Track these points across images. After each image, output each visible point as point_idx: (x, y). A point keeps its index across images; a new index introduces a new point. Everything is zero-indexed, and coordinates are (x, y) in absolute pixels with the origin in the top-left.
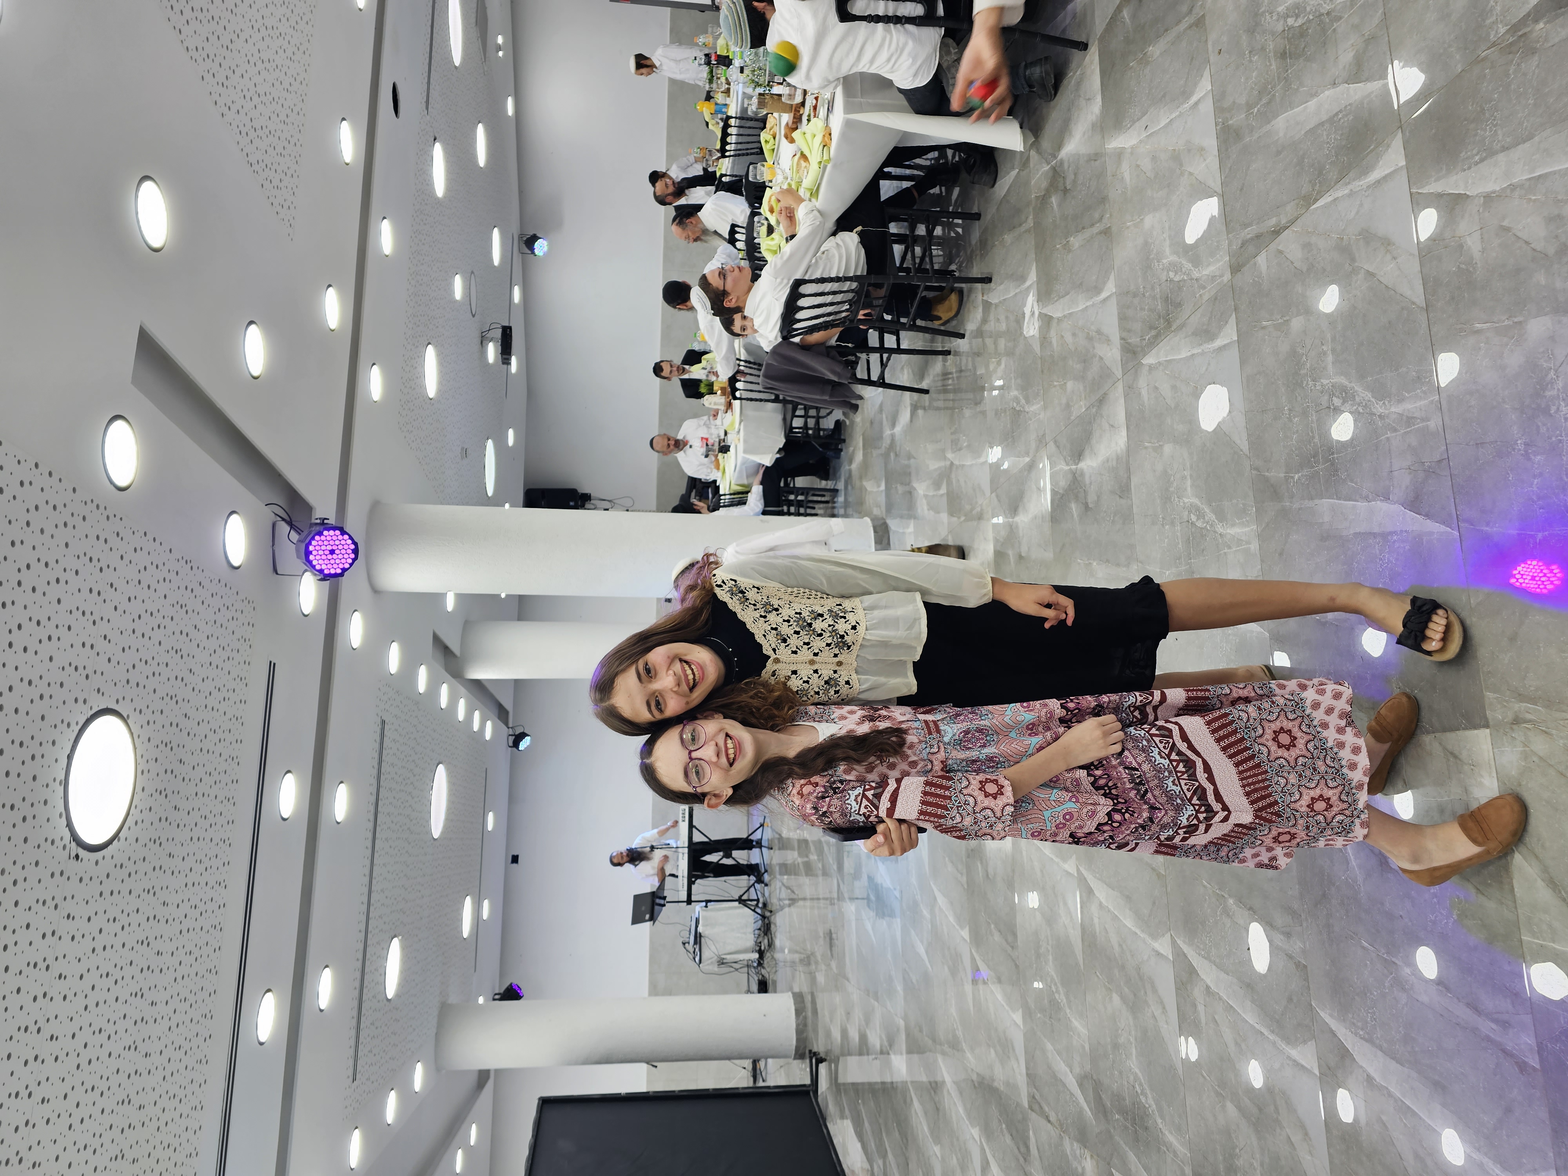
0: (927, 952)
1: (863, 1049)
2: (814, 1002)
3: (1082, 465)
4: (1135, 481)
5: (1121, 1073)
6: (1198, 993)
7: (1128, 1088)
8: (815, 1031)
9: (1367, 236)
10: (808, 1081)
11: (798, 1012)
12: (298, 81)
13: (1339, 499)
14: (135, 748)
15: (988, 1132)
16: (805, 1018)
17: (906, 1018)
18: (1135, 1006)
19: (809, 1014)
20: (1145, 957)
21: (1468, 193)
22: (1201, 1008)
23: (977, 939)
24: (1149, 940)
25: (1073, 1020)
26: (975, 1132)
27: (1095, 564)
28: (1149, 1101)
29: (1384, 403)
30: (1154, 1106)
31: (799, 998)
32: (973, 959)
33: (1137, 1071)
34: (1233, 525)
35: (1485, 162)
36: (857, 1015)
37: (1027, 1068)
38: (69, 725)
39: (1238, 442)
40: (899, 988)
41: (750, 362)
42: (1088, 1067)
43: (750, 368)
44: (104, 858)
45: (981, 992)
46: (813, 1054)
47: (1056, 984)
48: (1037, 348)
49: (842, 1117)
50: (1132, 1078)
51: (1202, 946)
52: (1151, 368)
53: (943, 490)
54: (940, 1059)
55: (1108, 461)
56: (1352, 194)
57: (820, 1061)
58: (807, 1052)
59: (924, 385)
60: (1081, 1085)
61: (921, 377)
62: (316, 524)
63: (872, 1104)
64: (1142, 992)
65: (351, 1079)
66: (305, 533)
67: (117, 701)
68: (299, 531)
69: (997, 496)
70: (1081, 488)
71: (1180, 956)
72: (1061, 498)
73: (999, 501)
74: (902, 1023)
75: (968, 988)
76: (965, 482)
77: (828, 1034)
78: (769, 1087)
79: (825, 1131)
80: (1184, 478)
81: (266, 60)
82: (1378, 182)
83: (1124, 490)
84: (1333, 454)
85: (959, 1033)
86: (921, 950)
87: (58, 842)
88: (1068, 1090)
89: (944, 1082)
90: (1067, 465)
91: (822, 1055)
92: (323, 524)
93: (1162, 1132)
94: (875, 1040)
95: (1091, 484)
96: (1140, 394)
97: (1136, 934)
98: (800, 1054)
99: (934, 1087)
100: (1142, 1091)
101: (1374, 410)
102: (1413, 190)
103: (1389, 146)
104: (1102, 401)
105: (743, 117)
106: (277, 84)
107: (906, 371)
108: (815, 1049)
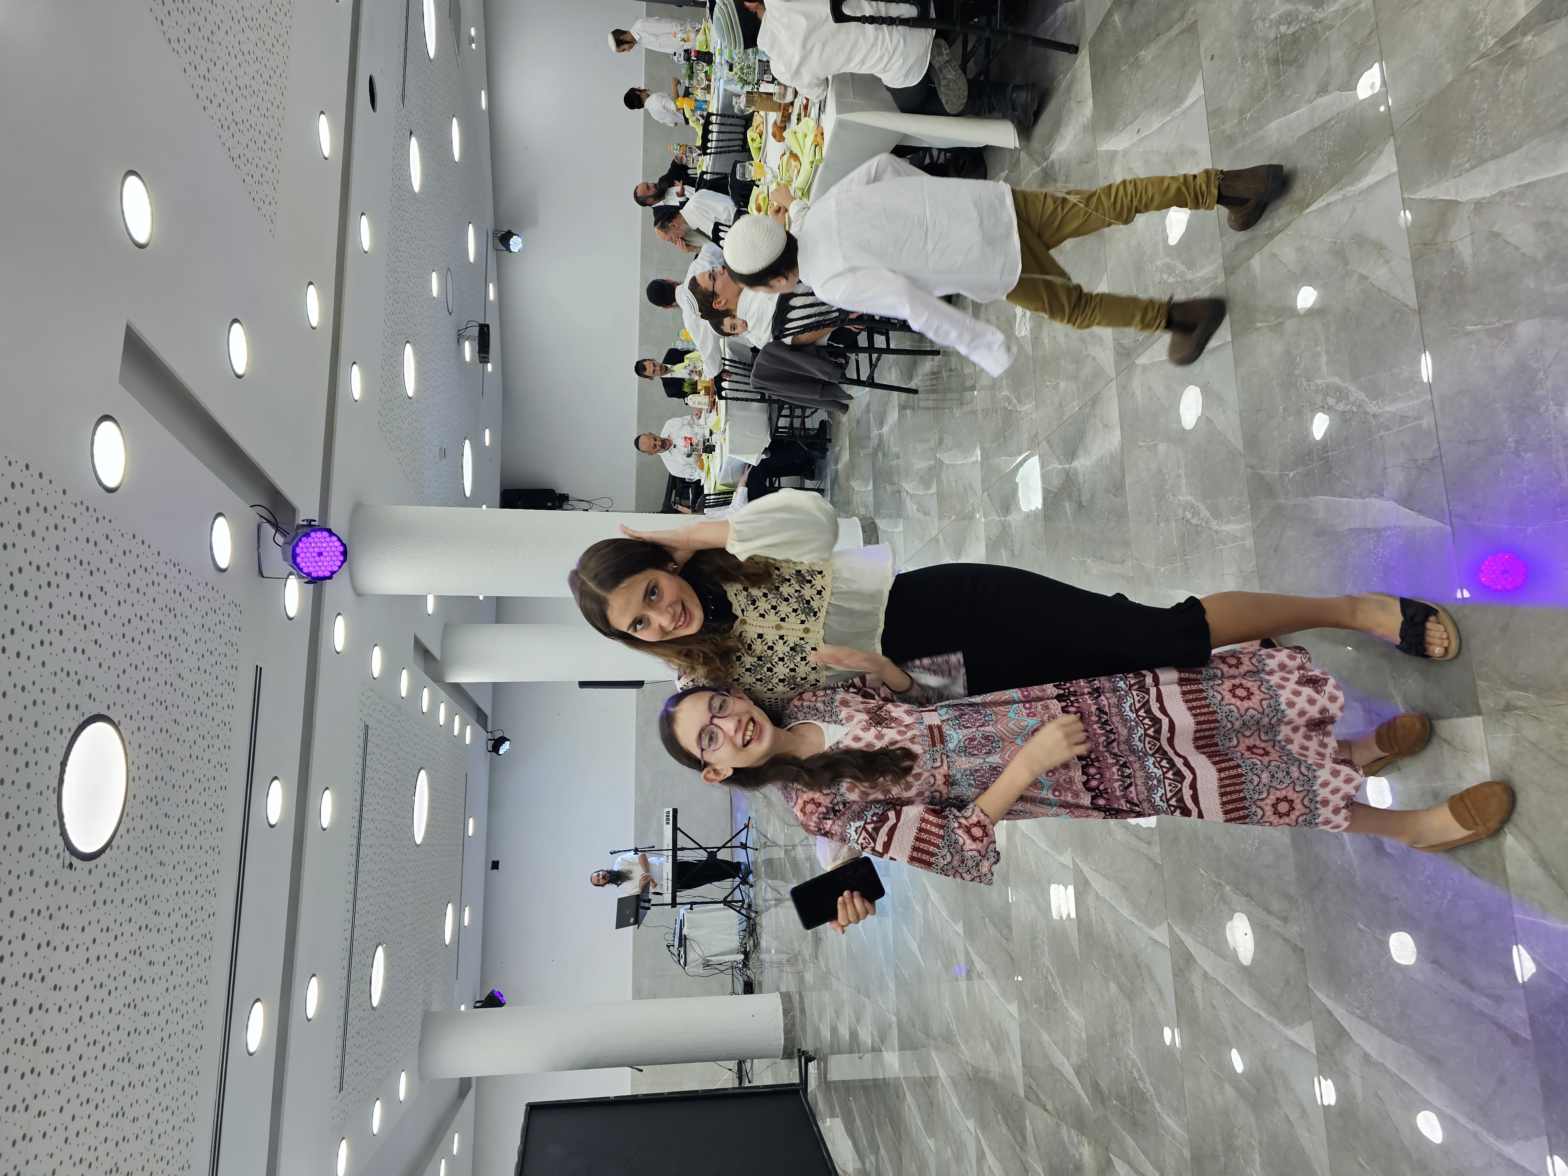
0: (919, 948)
1: (854, 1046)
2: (802, 1001)
3: (1075, 464)
4: (1129, 480)
5: (1118, 1059)
6: (1195, 980)
7: (1126, 1074)
8: (804, 1030)
9: (1360, 240)
10: (797, 1080)
11: (786, 1012)
12: (278, 73)
13: (1334, 496)
14: (126, 755)
15: (983, 1123)
16: (793, 1017)
17: (898, 1014)
18: (1131, 994)
19: (798, 1013)
20: (1143, 946)
21: (1459, 199)
22: (1198, 993)
23: (970, 933)
24: (1146, 929)
25: (1070, 1010)
26: (971, 1124)
27: (1089, 561)
28: (1147, 1086)
29: (1377, 403)
30: (1152, 1091)
31: (786, 998)
32: (967, 953)
33: (1135, 1057)
34: (1228, 522)
35: (1475, 170)
36: (848, 1013)
37: (1023, 1059)
38: (61, 732)
39: (1233, 440)
40: (891, 985)
41: (735, 362)
42: (1085, 1055)
43: (736, 367)
44: (97, 867)
45: (976, 985)
46: (802, 1053)
47: (1052, 975)
48: (1029, 348)
49: (832, 1116)
50: (1129, 1064)
51: (1199, 933)
52: (1145, 368)
53: (933, 490)
54: (933, 1053)
55: (1102, 459)
56: (1344, 199)
57: (809, 1059)
58: (796, 1051)
59: (912, 385)
60: (1078, 1074)
61: (910, 378)
62: (303, 526)
63: (864, 1100)
64: (1140, 980)
65: (338, 1088)
66: (292, 534)
67: (108, 707)
68: (284, 534)
69: (989, 495)
70: (1075, 486)
71: (1178, 944)
72: (1055, 496)
73: (991, 500)
74: (894, 1019)
75: (963, 984)
76: (956, 481)
77: (817, 1033)
78: (758, 1087)
79: (815, 1129)
80: (1179, 476)
81: (246, 52)
82: (1371, 188)
83: (1118, 488)
84: (1327, 452)
85: (954, 1027)
86: (914, 946)
87: (52, 851)
88: (1065, 1078)
89: (937, 1077)
90: (1061, 464)
91: (811, 1053)
92: (310, 525)
93: (1160, 1116)
94: (866, 1036)
95: (1084, 482)
96: (1134, 394)
97: (1133, 923)
98: (788, 1054)
99: (929, 1082)
100: (1140, 1076)
101: (1368, 410)
102: (1405, 196)
103: (1381, 153)
104: (1095, 401)
105: (726, 114)
106: (257, 77)
107: (893, 372)
108: (804, 1048)
